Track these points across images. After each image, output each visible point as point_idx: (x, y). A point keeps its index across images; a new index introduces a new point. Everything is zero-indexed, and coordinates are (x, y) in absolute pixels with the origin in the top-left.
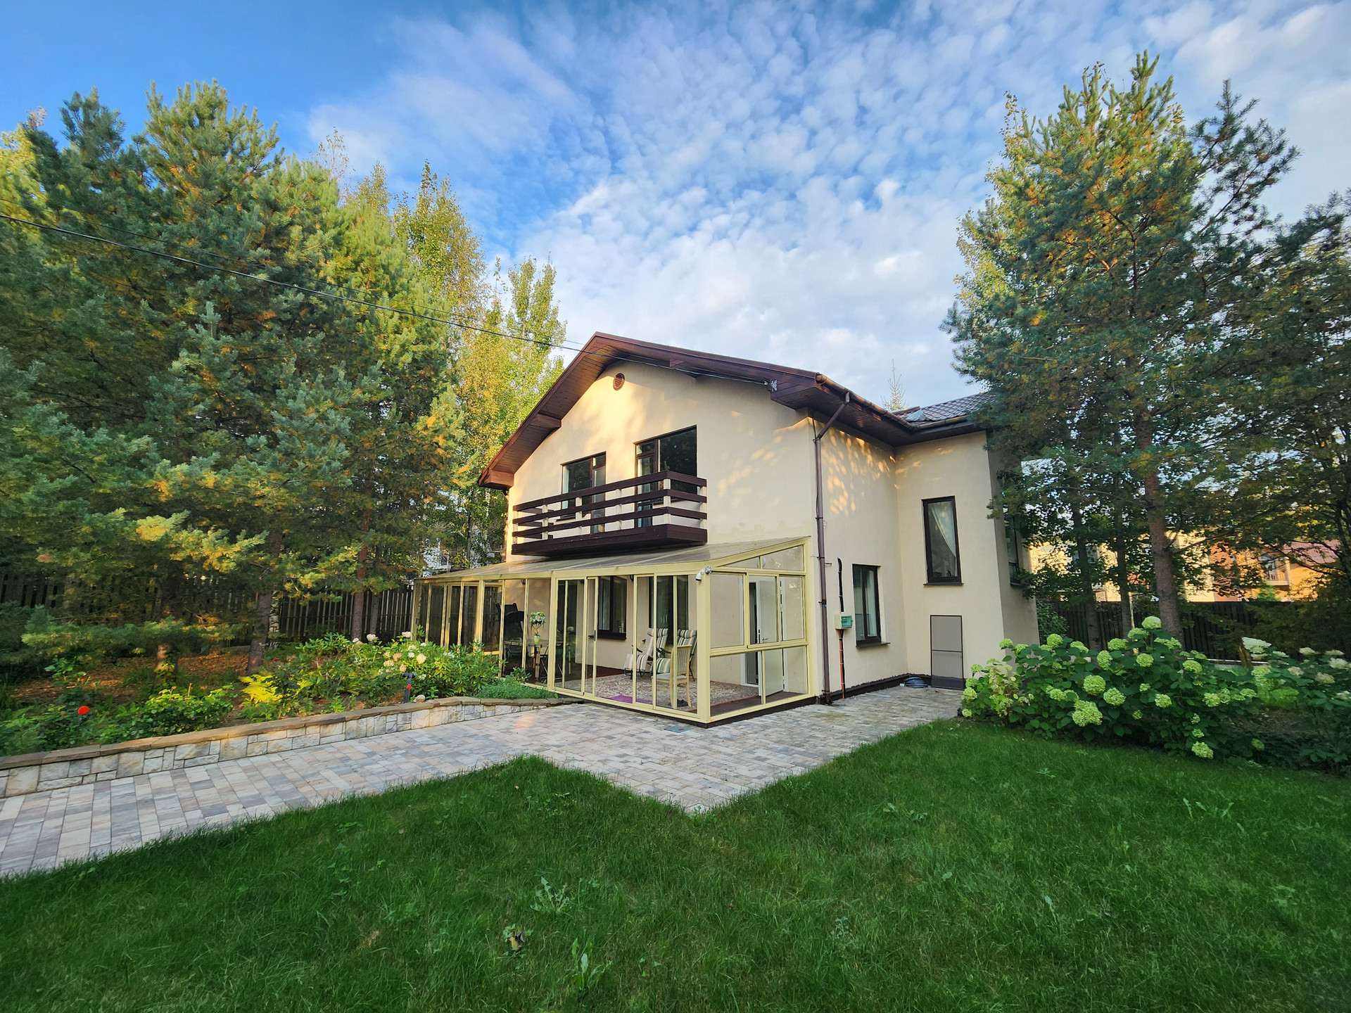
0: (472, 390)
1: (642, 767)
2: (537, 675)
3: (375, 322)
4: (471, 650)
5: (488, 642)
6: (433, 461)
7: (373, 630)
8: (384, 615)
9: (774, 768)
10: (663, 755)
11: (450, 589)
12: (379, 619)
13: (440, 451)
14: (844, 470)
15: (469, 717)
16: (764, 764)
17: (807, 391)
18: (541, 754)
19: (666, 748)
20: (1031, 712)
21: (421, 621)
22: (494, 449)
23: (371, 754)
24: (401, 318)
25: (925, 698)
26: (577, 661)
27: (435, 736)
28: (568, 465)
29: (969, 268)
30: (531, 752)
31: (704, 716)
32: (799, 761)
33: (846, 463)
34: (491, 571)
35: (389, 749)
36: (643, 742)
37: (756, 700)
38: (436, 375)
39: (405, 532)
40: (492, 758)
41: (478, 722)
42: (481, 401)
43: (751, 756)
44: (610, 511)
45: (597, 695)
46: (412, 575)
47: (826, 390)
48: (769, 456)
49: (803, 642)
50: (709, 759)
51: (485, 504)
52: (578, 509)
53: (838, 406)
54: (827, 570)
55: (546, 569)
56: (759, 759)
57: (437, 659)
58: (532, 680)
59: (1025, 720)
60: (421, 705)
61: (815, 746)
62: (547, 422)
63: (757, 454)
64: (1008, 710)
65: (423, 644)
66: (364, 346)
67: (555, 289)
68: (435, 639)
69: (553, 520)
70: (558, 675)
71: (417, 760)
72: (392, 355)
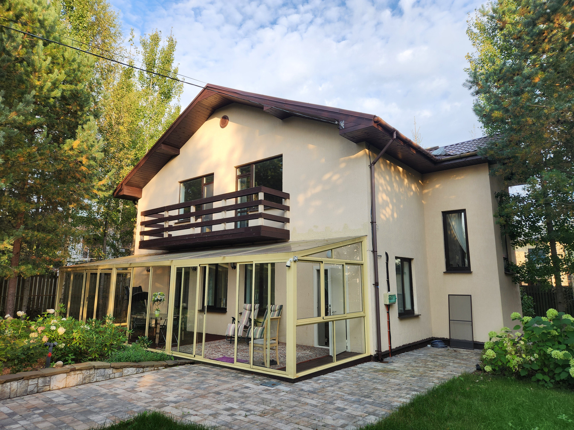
0: (110, 125)
1: (246, 419)
2: (157, 341)
3: (31, 64)
4: (104, 323)
5: (119, 315)
6: (78, 175)
7: (24, 308)
8: (34, 296)
9: (352, 417)
10: (262, 407)
11: (89, 275)
12: (30, 298)
13: (84, 168)
14: (389, 188)
15: (101, 378)
16: (343, 413)
17: (366, 128)
18: (162, 410)
19: (264, 401)
20: (537, 368)
21: (64, 301)
22: (127, 171)
23: (11, 415)
24: (53, 63)
25: (448, 356)
26: (188, 329)
27: (70, 396)
28: (185, 183)
29: (474, 49)
30: (153, 408)
31: (291, 373)
32: (371, 410)
33: (390, 183)
34: (122, 261)
35: (28, 409)
36: (245, 397)
37: (328, 359)
38: (81, 110)
39: (53, 230)
40: (119, 416)
41: (108, 382)
42: (118, 133)
43: (332, 407)
44: (216, 216)
45: (205, 357)
46: (58, 265)
47: (380, 129)
48: (335, 177)
49: (362, 314)
50: (300, 410)
51: (119, 211)
52: (192, 214)
53: (387, 141)
54: (379, 261)
55: (167, 259)
56: (338, 409)
57: (75, 331)
58: (153, 346)
59: (532, 373)
60: (59, 369)
61: (380, 397)
62: (170, 151)
63: (327, 176)
64: (519, 366)
65: (64, 319)
66: (21, 81)
67: (176, 55)
68: (75, 314)
69: (172, 223)
70: (174, 341)
71: (53, 419)
72: (45, 90)
